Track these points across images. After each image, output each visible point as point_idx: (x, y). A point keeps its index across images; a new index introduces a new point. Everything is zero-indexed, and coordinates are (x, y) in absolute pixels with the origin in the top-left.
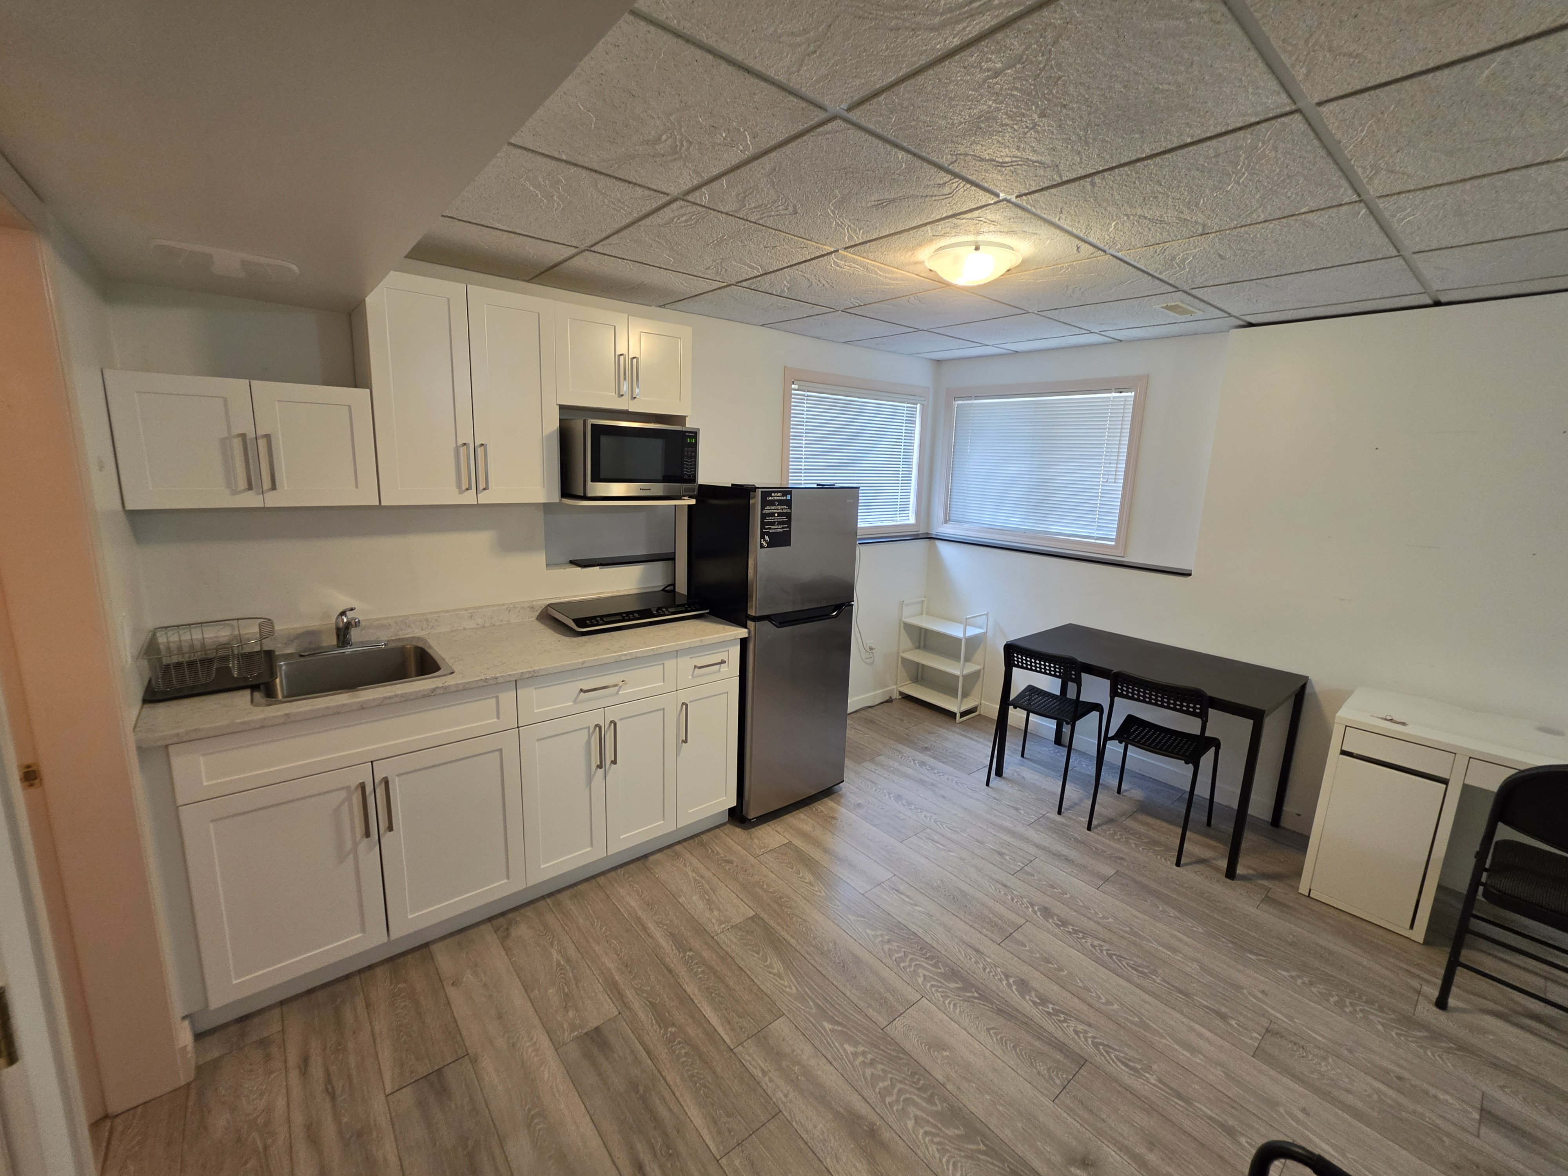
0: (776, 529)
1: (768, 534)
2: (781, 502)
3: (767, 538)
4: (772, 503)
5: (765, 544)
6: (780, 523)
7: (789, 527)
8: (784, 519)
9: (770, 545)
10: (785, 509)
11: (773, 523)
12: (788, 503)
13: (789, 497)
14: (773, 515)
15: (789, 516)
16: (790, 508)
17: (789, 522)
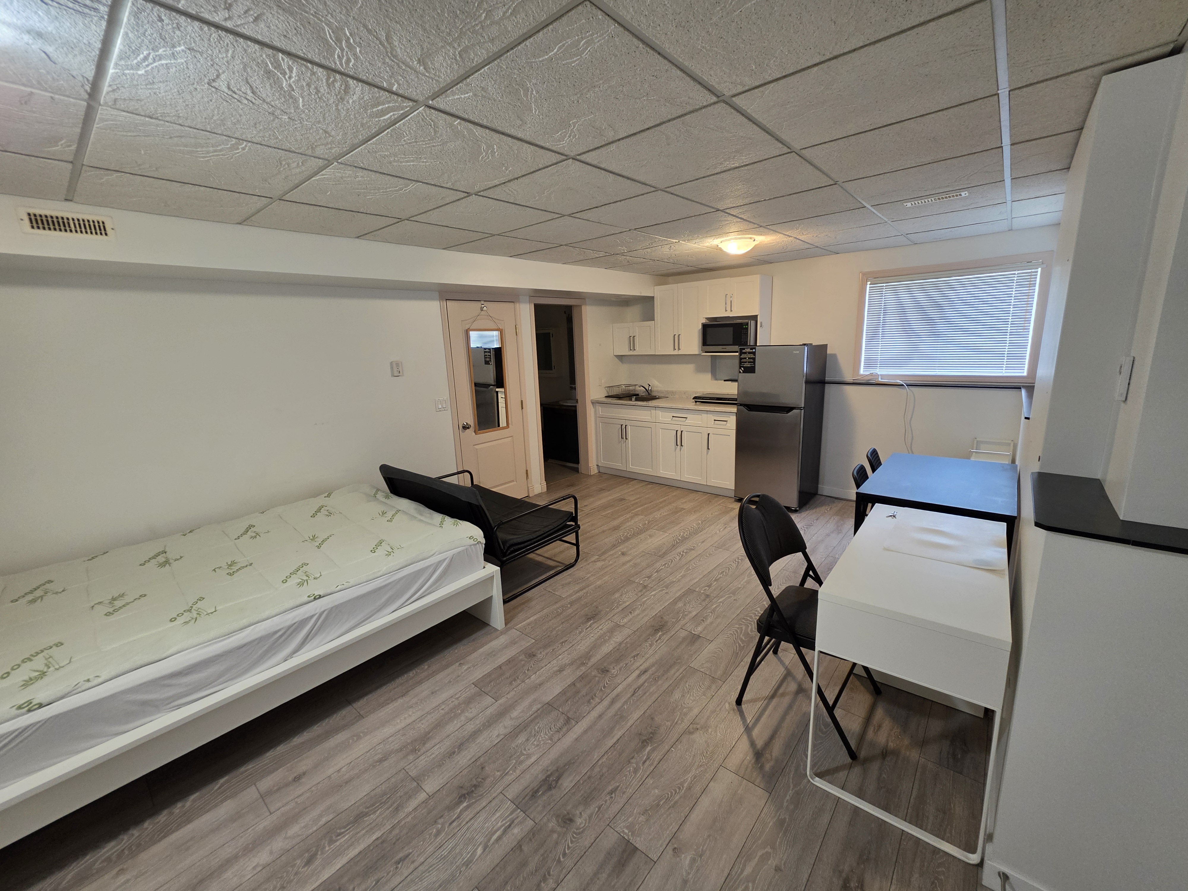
0: (747, 365)
1: (743, 367)
2: (750, 353)
3: (742, 369)
4: (745, 353)
5: (741, 371)
6: (749, 362)
7: (754, 364)
8: (752, 360)
9: (744, 372)
10: (752, 356)
11: (746, 362)
12: (754, 353)
13: (754, 350)
14: (745, 358)
15: (754, 359)
16: (755, 355)
17: (754, 362)
